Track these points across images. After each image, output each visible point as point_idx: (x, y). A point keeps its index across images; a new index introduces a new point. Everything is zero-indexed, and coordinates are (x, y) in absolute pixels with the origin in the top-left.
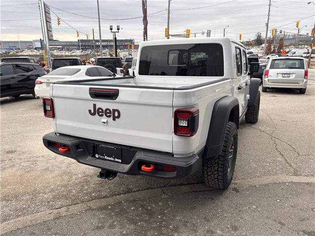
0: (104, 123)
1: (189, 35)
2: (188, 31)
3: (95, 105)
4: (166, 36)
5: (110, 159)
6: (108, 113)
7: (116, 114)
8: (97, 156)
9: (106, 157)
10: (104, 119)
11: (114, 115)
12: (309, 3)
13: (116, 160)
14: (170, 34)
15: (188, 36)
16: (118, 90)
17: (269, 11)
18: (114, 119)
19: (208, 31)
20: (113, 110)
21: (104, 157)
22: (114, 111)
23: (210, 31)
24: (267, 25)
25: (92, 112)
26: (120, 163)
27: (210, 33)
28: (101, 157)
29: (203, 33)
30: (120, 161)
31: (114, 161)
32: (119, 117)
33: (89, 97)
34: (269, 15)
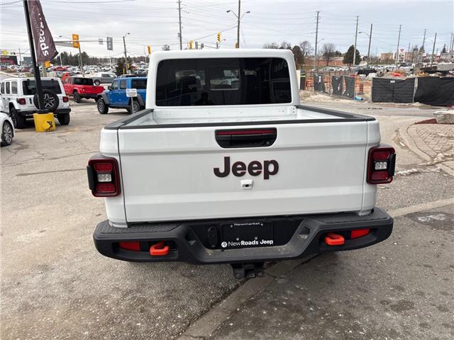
0: (247, 186)
1: (78, 42)
2: (75, 37)
3: (227, 160)
5: (250, 243)
6: (254, 168)
7: (271, 168)
8: (224, 245)
9: (243, 243)
10: (247, 179)
11: (268, 170)
12: (228, 12)
13: (264, 242)
15: (76, 45)
16: (275, 130)
17: (180, 17)
18: (266, 177)
19: (108, 38)
20: (265, 162)
21: (238, 244)
22: (267, 163)
23: (111, 39)
24: (180, 35)
25: (222, 170)
26: (272, 245)
28: (233, 244)
29: (101, 42)
30: (271, 242)
31: (259, 245)
32: (276, 171)
33: (216, 146)
34: (180, 23)
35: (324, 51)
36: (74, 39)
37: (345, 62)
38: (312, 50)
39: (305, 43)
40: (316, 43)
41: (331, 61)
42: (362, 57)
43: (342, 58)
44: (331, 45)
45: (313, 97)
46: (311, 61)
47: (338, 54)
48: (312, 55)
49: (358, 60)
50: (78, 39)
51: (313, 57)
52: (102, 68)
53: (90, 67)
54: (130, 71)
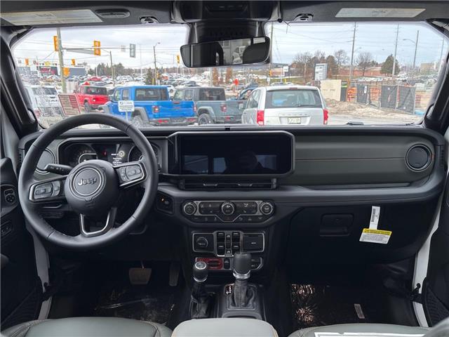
1: (99, 50)
2: (97, 43)
4: (56, 50)
14: (63, 47)
15: (97, 52)
19: (131, 45)
23: (134, 45)
27: (134, 48)
29: (123, 49)
35: (360, 61)
36: (95, 46)
37: (382, 72)
38: (348, 59)
39: (340, 52)
40: (353, 52)
41: (367, 71)
42: (400, 67)
43: (379, 68)
44: (368, 54)
45: (360, 110)
46: (347, 72)
47: (374, 64)
48: (347, 64)
49: (397, 71)
50: (99, 46)
51: (349, 67)
52: (135, 79)
53: (123, 77)
54: (159, 81)
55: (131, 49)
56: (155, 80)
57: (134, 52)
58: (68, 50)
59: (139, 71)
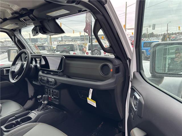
23: (155, 25)
29: (150, 26)
52: (158, 38)
53: (152, 38)
54: (168, 39)
55: (153, 26)
56: (166, 38)
57: (155, 27)
58: (128, 29)
59: (160, 35)
